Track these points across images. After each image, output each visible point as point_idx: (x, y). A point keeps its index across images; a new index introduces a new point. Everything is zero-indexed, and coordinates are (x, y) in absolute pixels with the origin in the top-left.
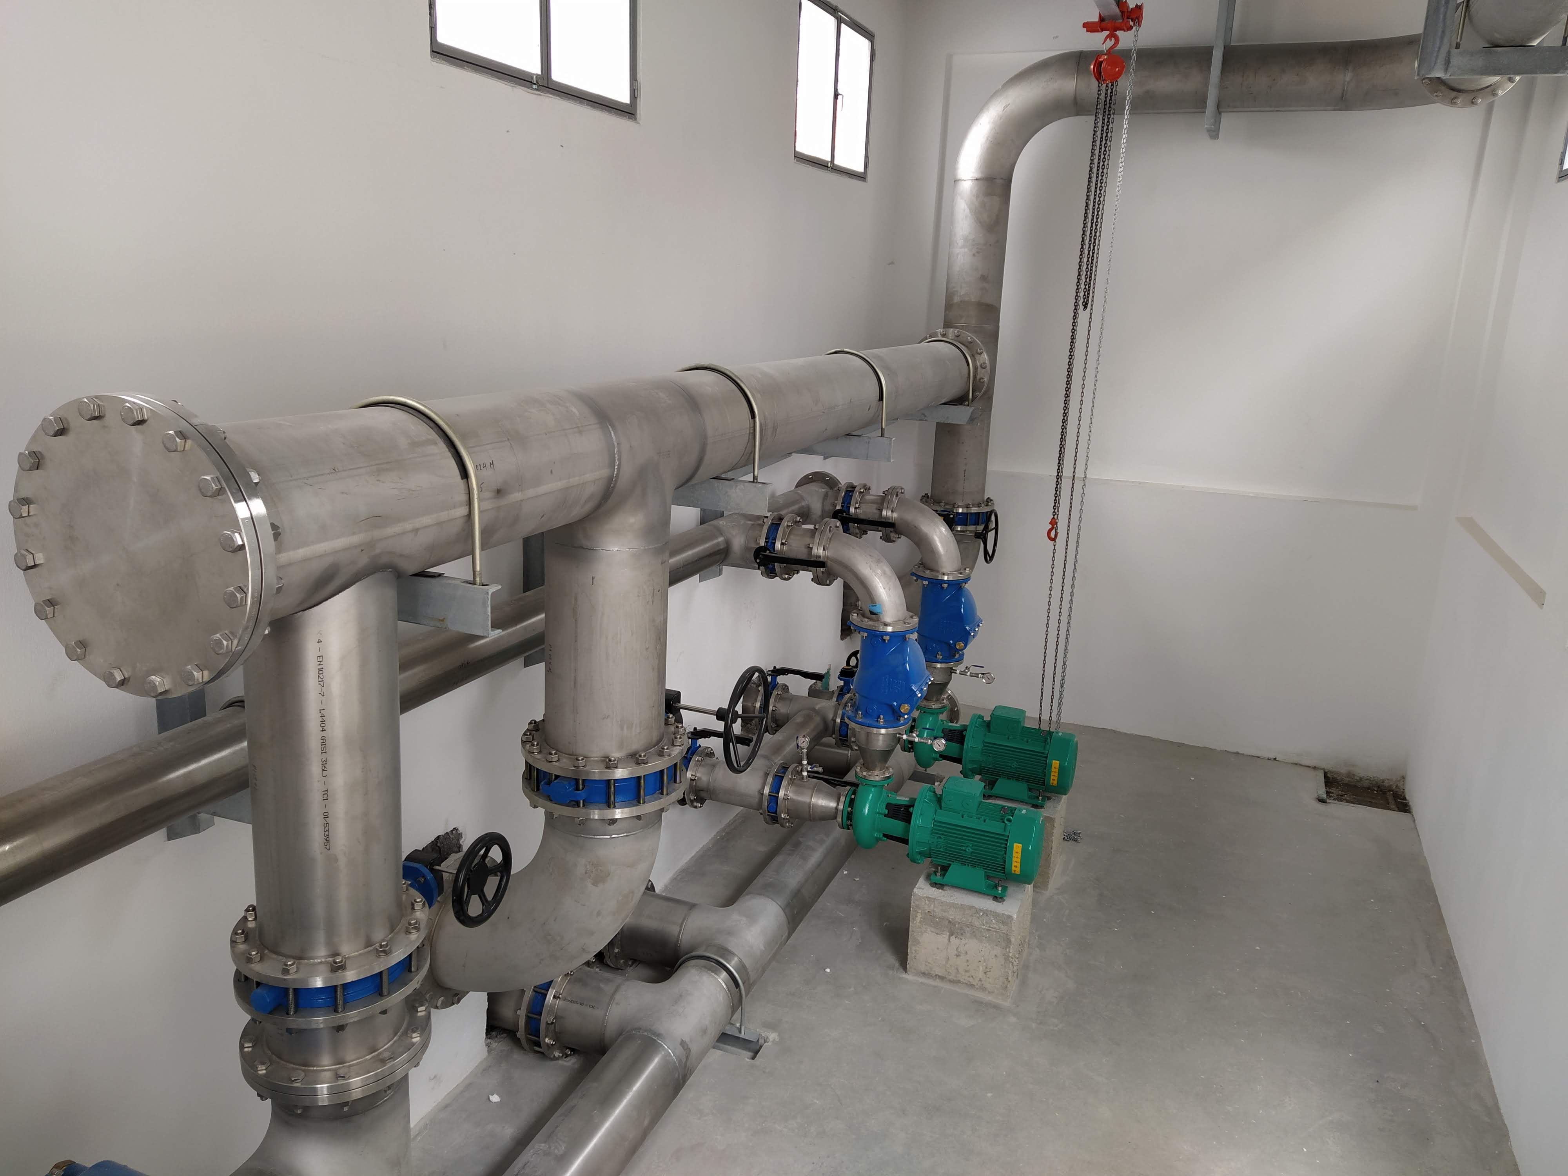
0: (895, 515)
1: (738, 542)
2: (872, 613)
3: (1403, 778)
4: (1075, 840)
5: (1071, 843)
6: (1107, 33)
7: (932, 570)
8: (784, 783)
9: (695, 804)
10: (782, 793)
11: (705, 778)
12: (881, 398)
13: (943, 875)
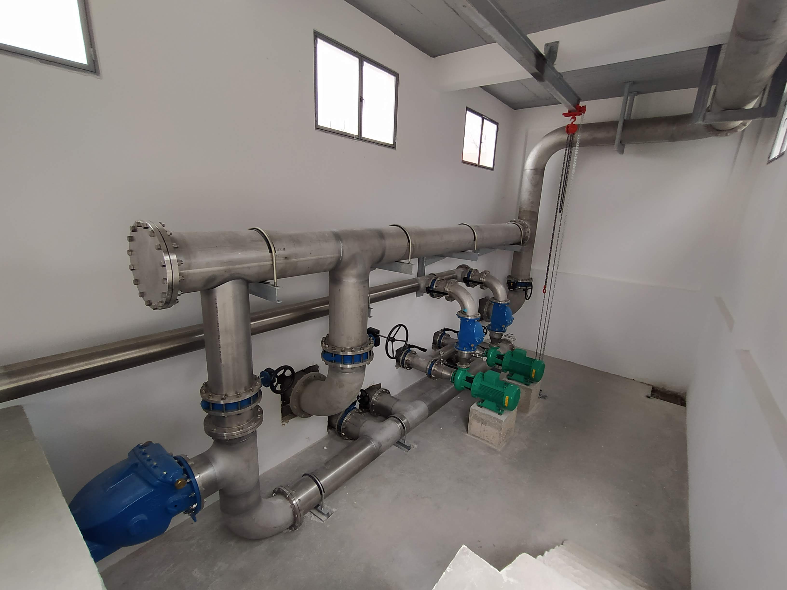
0: (485, 280)
1: (423, 285)
2: (464, 312)
3: (686, 393)
4: (545, 398)
5: (543, 399)
6: (571, 117)
7: (496, 300)
8: (434, 365)
9: (408, 368)
10: (433, 369)
11: (411, 361)
12: (475, 240)
13: (482, 403)
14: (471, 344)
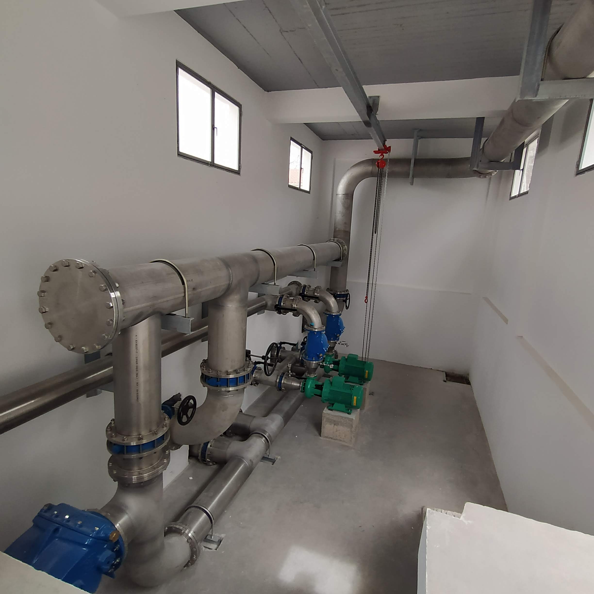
0: (318, 295)
1: (270, 303)
2: (311, 325)
3: (468, 374)
4: (373, 395)
5: (372, 395)
6: (380, 154)
7: (329, 312)
8: (283, 378)
9: (255, 385)
10: (283, 382)
11: (258, 377)
12: (314, 259)
13: (332, 406)
14: (319, 354)
